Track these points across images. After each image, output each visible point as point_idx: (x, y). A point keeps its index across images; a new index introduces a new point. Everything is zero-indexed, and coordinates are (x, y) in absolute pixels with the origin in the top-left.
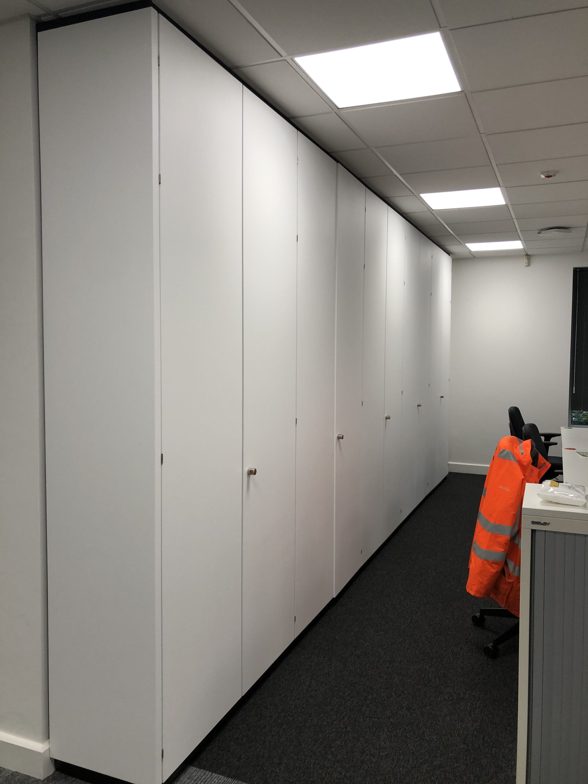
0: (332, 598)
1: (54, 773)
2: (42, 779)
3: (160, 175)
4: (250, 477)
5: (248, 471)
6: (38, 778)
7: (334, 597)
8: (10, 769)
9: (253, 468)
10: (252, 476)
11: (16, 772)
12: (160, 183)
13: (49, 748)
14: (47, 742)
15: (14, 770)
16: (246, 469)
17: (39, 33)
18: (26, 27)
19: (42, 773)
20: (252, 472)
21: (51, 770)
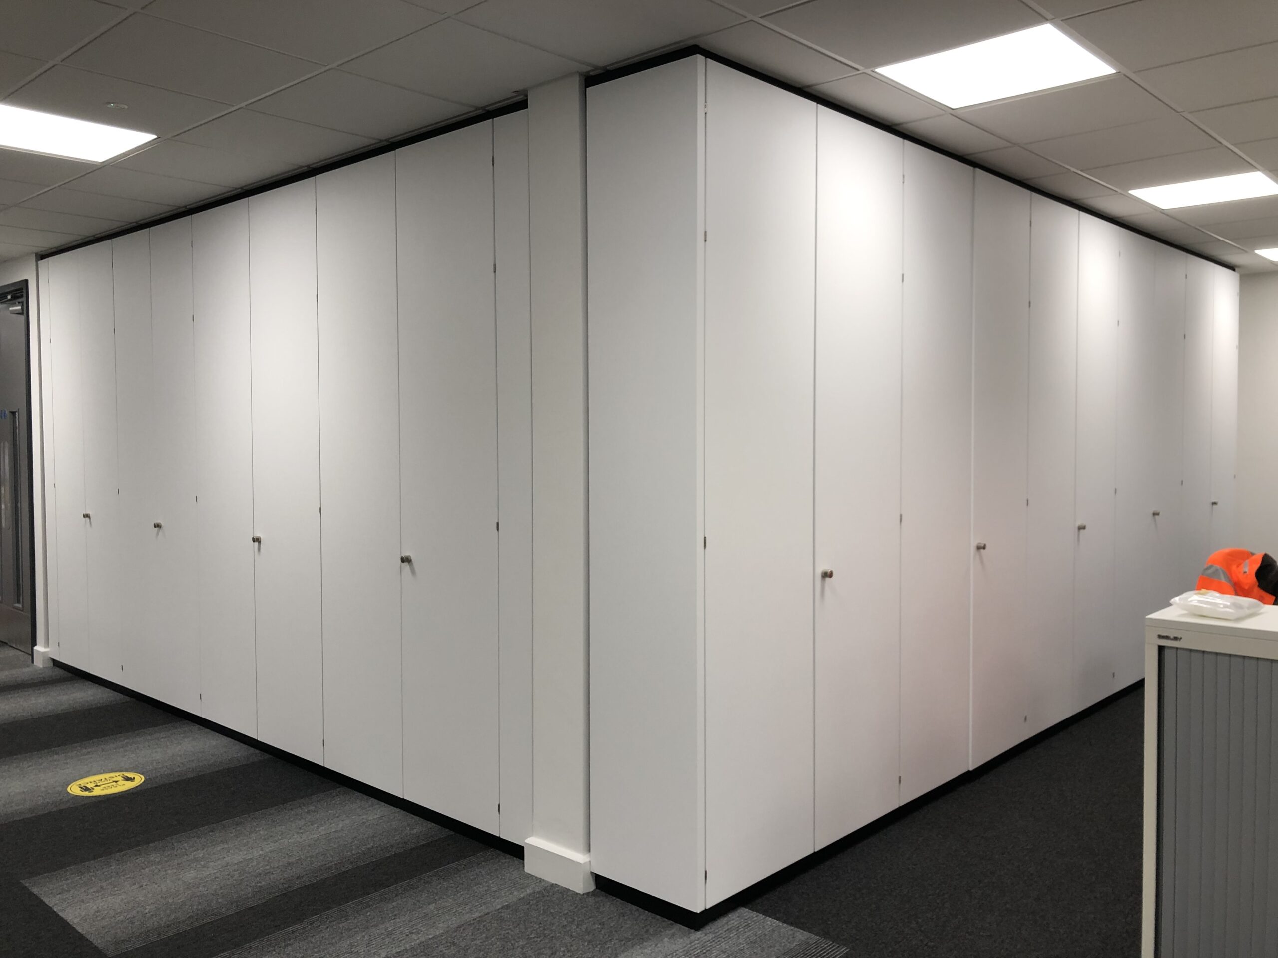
0: (967, 770)
1: (594, 890)
2: (581, 893)
3: (706, 232)
4: (825, 580)
5: (822, 573)
6: (577, 892)
7: (971, 769)
8: (551, 881)
9: (828, 569)
10: (827, 579)
11: (556, 884)
12: (706, 241)
13: (590, 861)
14: (588, 855)
15: (554, 882)
16: (819, 571)
17: (587, 89)
18: (575, 84)
19: (582, 886)
20: (827, 575)
21: (591, 887)
